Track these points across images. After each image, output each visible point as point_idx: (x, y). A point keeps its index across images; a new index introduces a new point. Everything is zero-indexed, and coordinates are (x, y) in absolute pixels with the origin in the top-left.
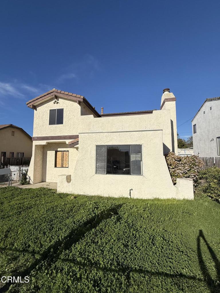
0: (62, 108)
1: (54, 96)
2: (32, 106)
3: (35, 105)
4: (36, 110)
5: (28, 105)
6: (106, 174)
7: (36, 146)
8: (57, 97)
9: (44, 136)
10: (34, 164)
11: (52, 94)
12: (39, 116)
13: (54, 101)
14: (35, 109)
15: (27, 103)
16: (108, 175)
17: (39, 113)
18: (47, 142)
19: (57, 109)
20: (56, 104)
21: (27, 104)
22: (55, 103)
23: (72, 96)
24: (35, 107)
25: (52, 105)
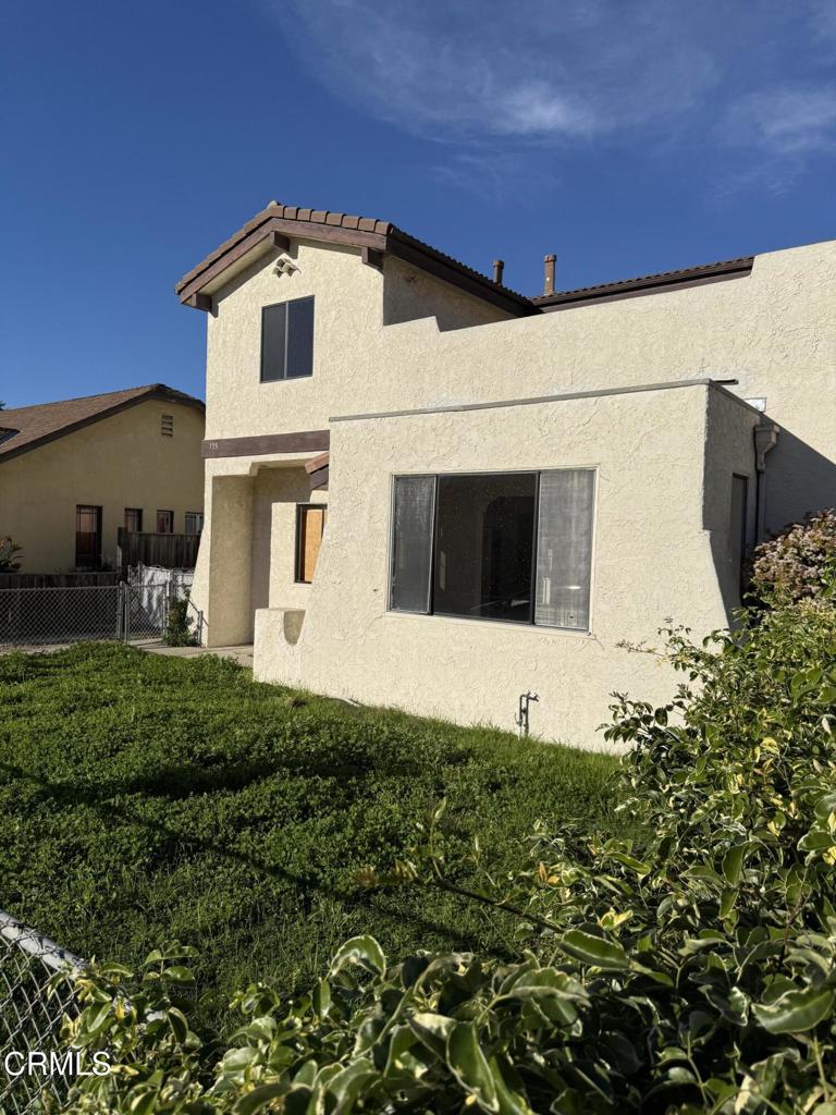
0: (310, 294)
1: (272, 240)
2: (195, 296)
3: (208, 289)
4: (216, 315)
5: (183, 298)
6: (431, 614)
7: (217, 480)
8: (286, 243)
9: (241, 435)
10: (211, 561)
11: (265, 230)
12: (224, 342)
13: (274, 265)
14: (211, 312)
15: (180, 285)
16: (435, 619)
17: (225, 329)
18: (253, 464)
19: (290, 302)
20: (285, 275)
21: (180, 292)
22: (279, 273)
23: (340, 226)
24: (208, 303)
25: (268, 288)
